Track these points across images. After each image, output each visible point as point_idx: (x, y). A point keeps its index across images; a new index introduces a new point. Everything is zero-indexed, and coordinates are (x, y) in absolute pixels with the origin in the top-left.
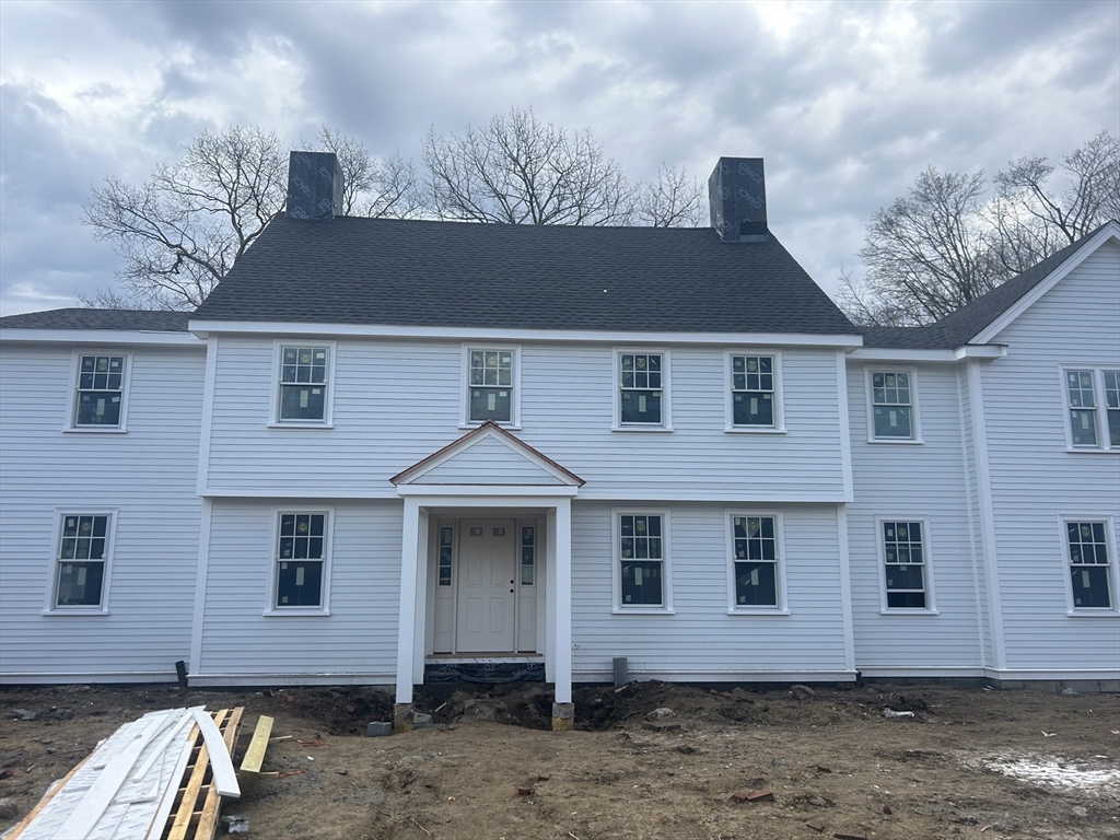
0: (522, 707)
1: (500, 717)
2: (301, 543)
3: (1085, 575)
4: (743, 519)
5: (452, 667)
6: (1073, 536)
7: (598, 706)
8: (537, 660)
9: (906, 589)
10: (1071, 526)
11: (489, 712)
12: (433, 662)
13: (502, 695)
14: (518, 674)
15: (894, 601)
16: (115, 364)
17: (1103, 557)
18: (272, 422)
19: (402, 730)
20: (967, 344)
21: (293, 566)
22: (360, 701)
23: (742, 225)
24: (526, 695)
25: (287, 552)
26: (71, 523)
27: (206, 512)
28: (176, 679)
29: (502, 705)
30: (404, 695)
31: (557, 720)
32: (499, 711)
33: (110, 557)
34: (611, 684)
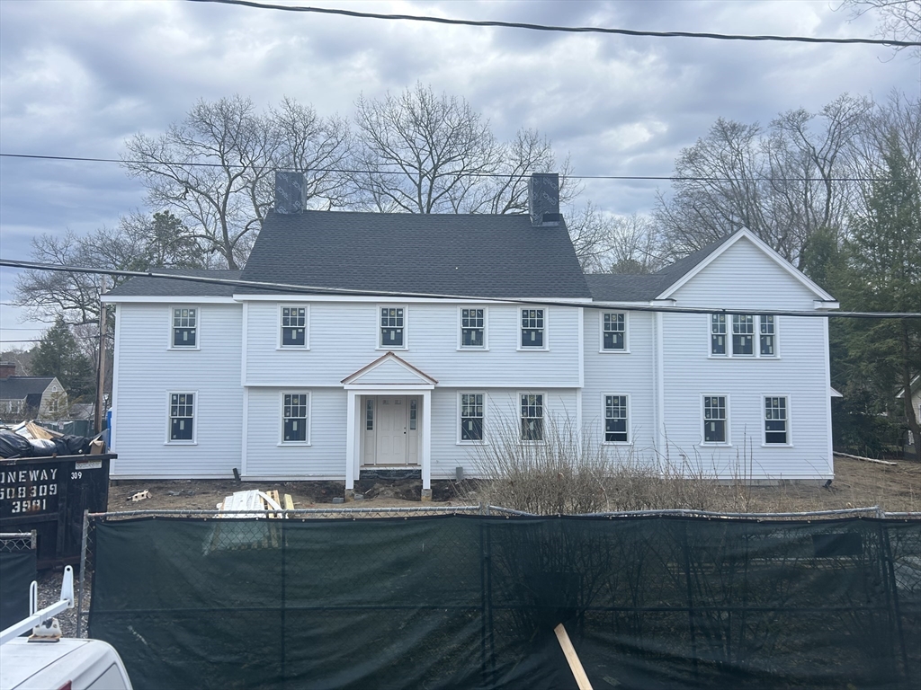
0: (409, 491)
1: (397, 495)
2: (295, 409)
3: (713, 425)
4: (526, 396)
5: (374, 472)
6: (707, 404)
7: (446, 491)
8: (418, 468)
9: (616, 431)
10: (707, 398)
11: (392, 494)
12: (364, 469)
13: (399, 485)
14: (408, 475)
15: (609, 437)
16: (192, 313)
17: (723, 415)
18: (278, 347)
19: (348, 501)
20: (654, 300)
21: (291, 421)
22: (328, 488)
23: (544, 215)
24: (411, 486)
25: (288, 414)
26: (175, 398)
27: (246, 394)
28: (233, 477)
29: (398, 490)
30: (350, 485)
31: (423, 497)
32: (397, 493)
33: (196, 415)
34: (455, 480)
